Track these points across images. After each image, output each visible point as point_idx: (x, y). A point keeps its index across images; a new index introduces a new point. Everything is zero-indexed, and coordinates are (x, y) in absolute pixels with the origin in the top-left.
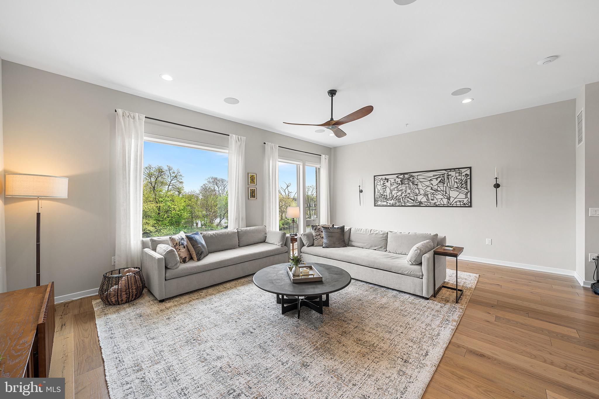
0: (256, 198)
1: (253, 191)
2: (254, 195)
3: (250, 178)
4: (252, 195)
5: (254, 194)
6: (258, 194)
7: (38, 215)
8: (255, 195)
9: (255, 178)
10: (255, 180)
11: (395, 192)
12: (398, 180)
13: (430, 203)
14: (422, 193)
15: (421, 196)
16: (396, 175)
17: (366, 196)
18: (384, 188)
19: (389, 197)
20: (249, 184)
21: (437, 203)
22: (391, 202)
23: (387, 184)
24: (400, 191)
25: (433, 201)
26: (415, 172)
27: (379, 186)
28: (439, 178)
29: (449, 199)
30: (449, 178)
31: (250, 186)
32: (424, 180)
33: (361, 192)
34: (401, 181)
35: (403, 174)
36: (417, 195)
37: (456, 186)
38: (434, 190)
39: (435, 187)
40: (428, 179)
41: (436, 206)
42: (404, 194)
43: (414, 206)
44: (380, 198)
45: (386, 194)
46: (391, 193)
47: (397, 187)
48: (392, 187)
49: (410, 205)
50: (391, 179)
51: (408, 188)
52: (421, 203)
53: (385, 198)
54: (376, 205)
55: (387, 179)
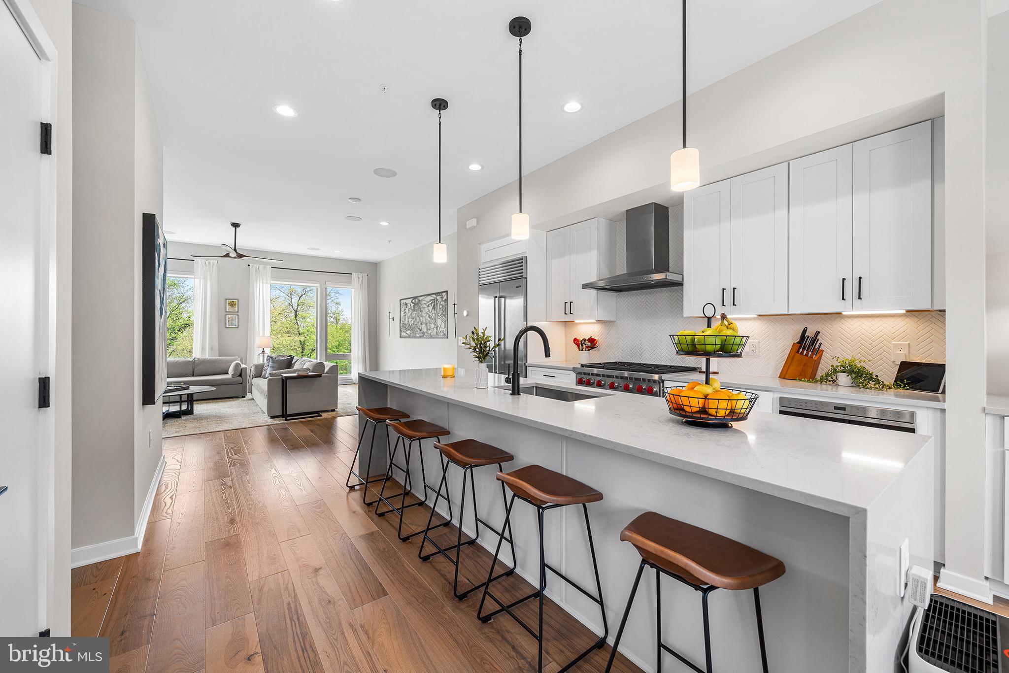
0: (237, 326)
11: (410, 320)
12: (412, 305)
13: (428, 333)
14: (424, 321)
15: (423, 326)
16: (411, 299)
17: (396, 325)
18: (405, 315)
19: (407, 326)
20: (227, 311)
21: (432, 334)
22: (408, 332)
23: (407, 310)
24: (413, 318)
25: (429, 332)
26: (421, 296)
27: (402, 313)
28: (433, 304)
29: (437, 328)
30: (437, 304)
31: (227, 313)
32: (425, 306)
33: (393, 319)
34: (414, 306)
35: (415, 298)
36: (422, 324)
37: (440, 313)
38: (430, 318)
39: (430, 314)
40: (427, 304)
41: (431, 337)
42: (415, 323)
43: (420, 337)
44: (403, 327)
45: (406, 322)
46: (408, 321)
47: (411, 314)
48: (409, 314)
49: (418, 336)
50: (409, 305)
51: (418, 315)
52: (424, 333)
53: (405, 327)
54: (401, 337)
55: (406, 304)
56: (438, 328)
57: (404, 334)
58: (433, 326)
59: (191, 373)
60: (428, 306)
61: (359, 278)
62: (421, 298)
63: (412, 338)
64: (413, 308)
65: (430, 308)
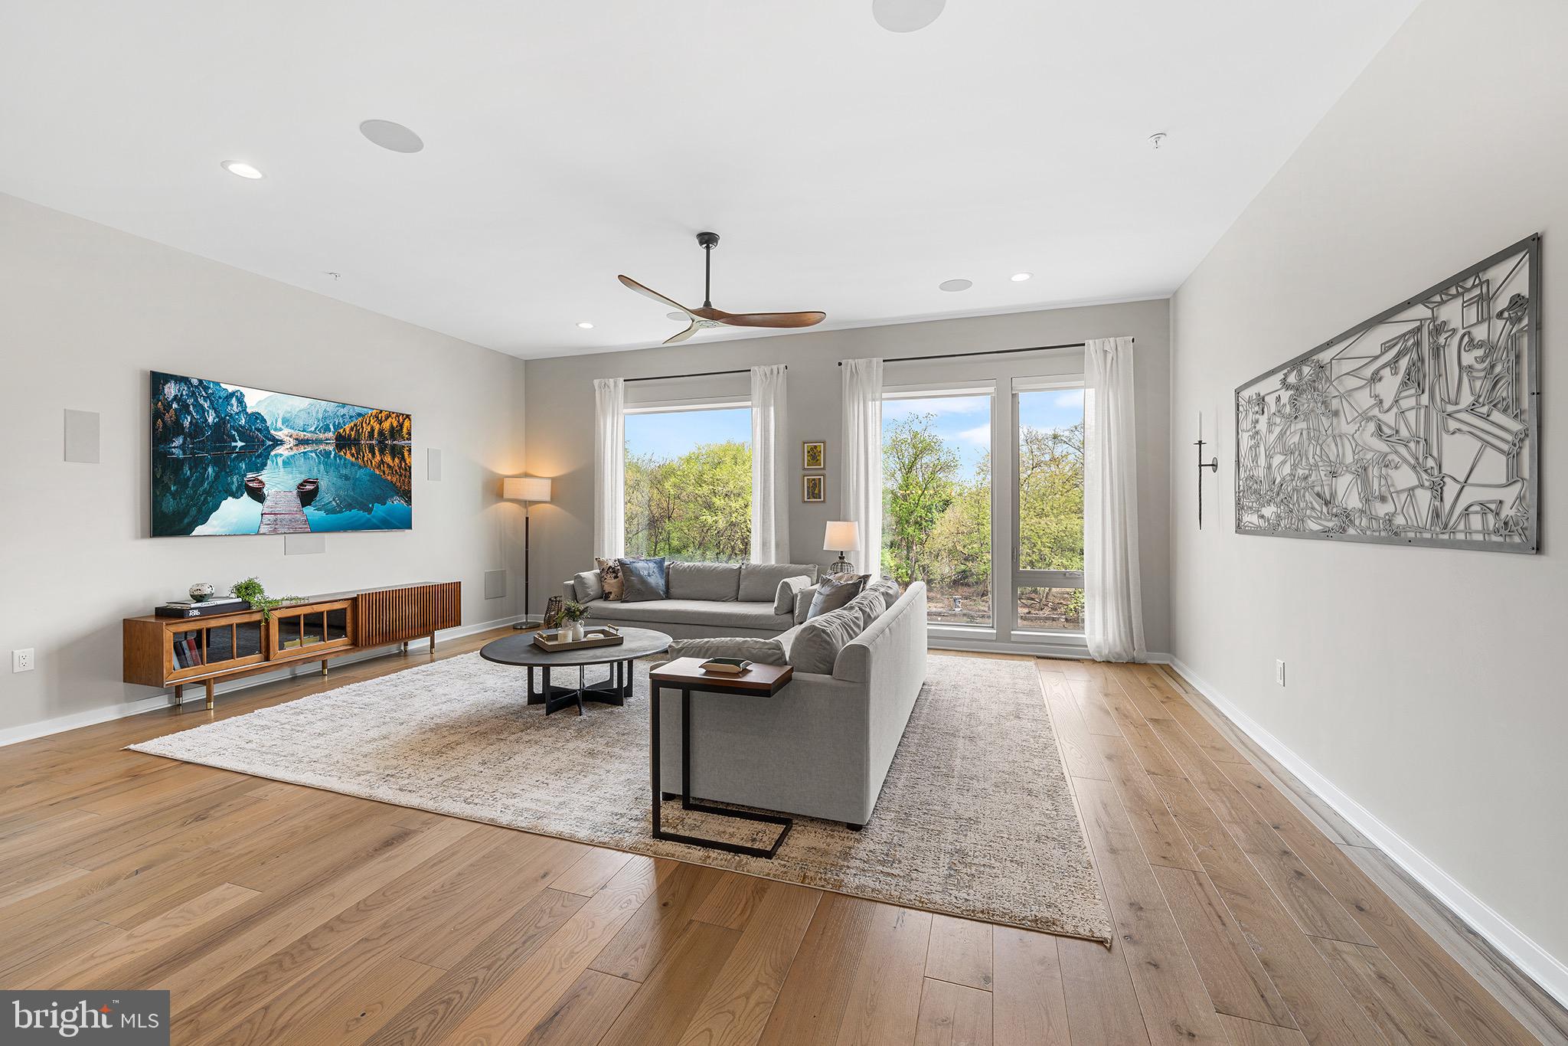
0: (822, 499)
1: (815, 484)
2: (816, 492)
3: (809, 452)
4: (813, 493)
5: (817, 489)
6: (828, 486)
7: (527, 518)
8: (820, 492)
9: (820, 452)
10: (819, 455)
11: (1277, 459)
12: (1286, 396)
13: (1377, 519)
14: (1349, 459)
15: (1344, 482)
16: (1280, 375)
17: (1221, 489)
18: (1257, 445)
19: (1265, 487)
20: (806, 467)
21: (1399, 520)
22: (1269, 511)
23: (1262, 426)
24: (1288, 452)
25: (1382, 510)
26: (1329, 344)
27: (1245, 437)
28: (1404, 363)
29: (1437, 489)
30: (1437, 351)
31: (807, 472)
32: (1352, 383)
33: (1214, 466)
34: (1293, 401)
35: (1297, 363)
36: (1334, 475)
37: (1467, 399)
38: (1387, 439)
39: (1389, 418)
40: (1368, 372)
41: (1393, 536)
42: (1300, 472)
43: (1326, 534)
44: (1248, 494)
45: (1260, 473)
46: (1269, 467)
47: (1282, 434)
48: (1273, 437)
49: (1315, 527)
50: (1271, 400)
51: (1315, 436)
52: (1347, 516)
53: (1255, 491)
54: (1240, 528)
55: (1261, 400)
56: (1450, 490)
57: (1251, 519)
58: (1404, 477)
59: (734, 594)
60: (1376, 378)
61: (1105, 352)
62: (1325, 356)
63: (1284, 535)
64: (1288, 409)
65: (1389, 385)
